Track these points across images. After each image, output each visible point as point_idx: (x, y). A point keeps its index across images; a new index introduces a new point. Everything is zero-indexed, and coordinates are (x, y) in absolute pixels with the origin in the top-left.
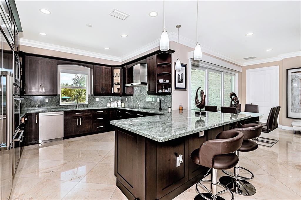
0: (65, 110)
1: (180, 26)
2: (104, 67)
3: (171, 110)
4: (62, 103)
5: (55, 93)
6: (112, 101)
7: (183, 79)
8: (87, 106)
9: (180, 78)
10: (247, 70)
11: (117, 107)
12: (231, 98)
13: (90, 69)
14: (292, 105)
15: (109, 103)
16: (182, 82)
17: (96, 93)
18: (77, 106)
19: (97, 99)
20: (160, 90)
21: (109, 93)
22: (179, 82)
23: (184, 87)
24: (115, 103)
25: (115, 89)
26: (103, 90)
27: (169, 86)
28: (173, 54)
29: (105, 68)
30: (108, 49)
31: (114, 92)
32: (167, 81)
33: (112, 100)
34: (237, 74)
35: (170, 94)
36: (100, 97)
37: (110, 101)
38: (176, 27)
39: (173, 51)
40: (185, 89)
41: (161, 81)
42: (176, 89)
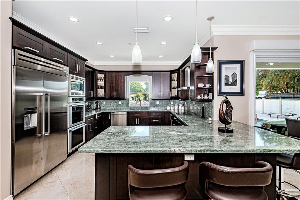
1: (213, 18)
2: (163, 73)
3: (212, 120)
4: (130, 106)
6: (172, 105)
7: (236, 81)
8: (149, 108)
9: (231, 80)
11: (169, 110)
15: (168, 106)
16: (234, 83)
18: (140, 108)
19: (158, 103)
20: (198, 96)
22: (227, 84)
23: (240, 91)
24: (171, 107)
25: (174, 92)
26: (161, 94)
27: (211, 90)
28: (215, 52)
30: (162, 56)
31: (172, 95)
33: (172, 103)
35: (211, 100)
36: (161, 100)
37: (171, 104)
38: (208, 19)
39: (214, 49)
40: (241, 93)
41: (200, 85)
42: (221, 94)
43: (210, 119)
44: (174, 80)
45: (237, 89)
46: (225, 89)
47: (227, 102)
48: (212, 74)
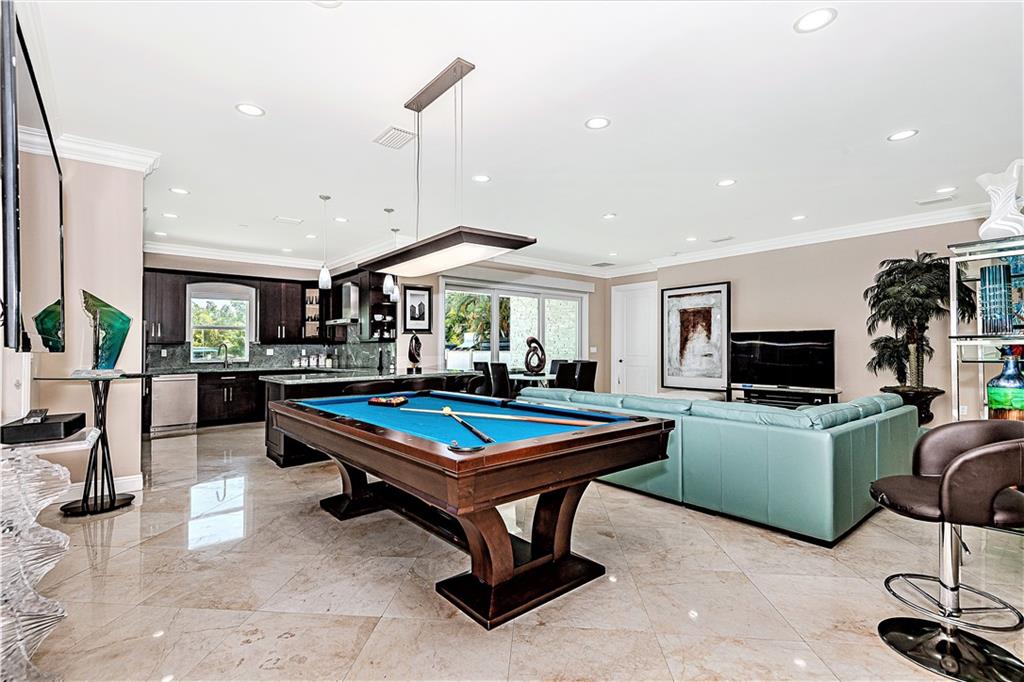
0: (201, 370)
2: (283, 284)
3: (395, 369)
4: (193, 360)
5: (181, 339)
6: (303, 356)
7: (423, 314)
8: (247, 364)
9: (417, 312)
10: (613, 288)
11: (316, 367)
12: (530, 346)
13: (254, 290)
14: (669, 361)
15: (296, 360)
16: (421, 317)
17: (267, 338)
18: (224, 364)
19: (270, 352)
20: (375, 333)
21: (296, 338)
22: (413, 318)
23: (427, 328)
24: (311, 360)
25: (311, 329)
26: (281, 332)
27: (393, 325)
29: (287, 287)
31: (307, 335)
32: (389, 319)
33: (304, 353)
34: (586, 297)
35: (393, 340)
36: (277, 348)
37: (300, 354)
40: (428, 331)
41: (378, 317)
42: (407, 331)
43: (392, 367)
44: (311, 303)
45: (424, 325)
46: (411, 324)
47: (417, 340)
48: (396, 303)
